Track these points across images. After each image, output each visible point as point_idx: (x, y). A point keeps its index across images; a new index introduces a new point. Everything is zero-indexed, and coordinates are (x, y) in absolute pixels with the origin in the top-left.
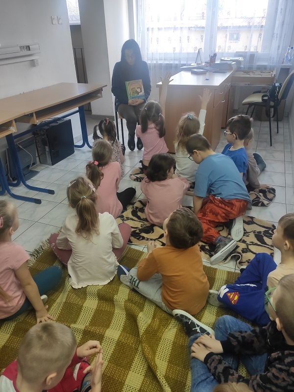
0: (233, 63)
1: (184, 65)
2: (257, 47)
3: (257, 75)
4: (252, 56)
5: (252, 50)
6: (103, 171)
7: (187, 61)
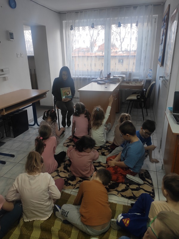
0: (120, 78)
1: (93, 79)
2: (132, 69)
3: (133, 84)
4: (130, 74)
5: (130, 71)
6: (45, 143)
7: (95, 76)
